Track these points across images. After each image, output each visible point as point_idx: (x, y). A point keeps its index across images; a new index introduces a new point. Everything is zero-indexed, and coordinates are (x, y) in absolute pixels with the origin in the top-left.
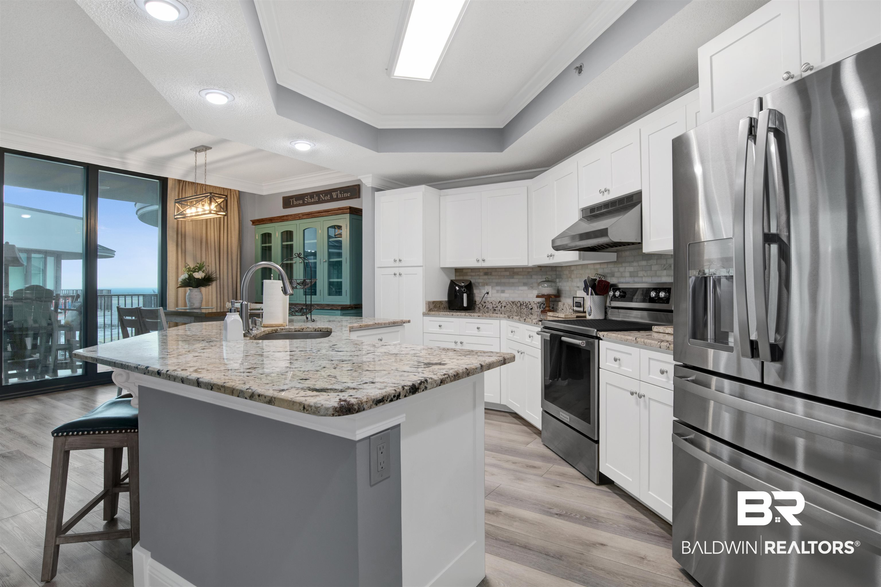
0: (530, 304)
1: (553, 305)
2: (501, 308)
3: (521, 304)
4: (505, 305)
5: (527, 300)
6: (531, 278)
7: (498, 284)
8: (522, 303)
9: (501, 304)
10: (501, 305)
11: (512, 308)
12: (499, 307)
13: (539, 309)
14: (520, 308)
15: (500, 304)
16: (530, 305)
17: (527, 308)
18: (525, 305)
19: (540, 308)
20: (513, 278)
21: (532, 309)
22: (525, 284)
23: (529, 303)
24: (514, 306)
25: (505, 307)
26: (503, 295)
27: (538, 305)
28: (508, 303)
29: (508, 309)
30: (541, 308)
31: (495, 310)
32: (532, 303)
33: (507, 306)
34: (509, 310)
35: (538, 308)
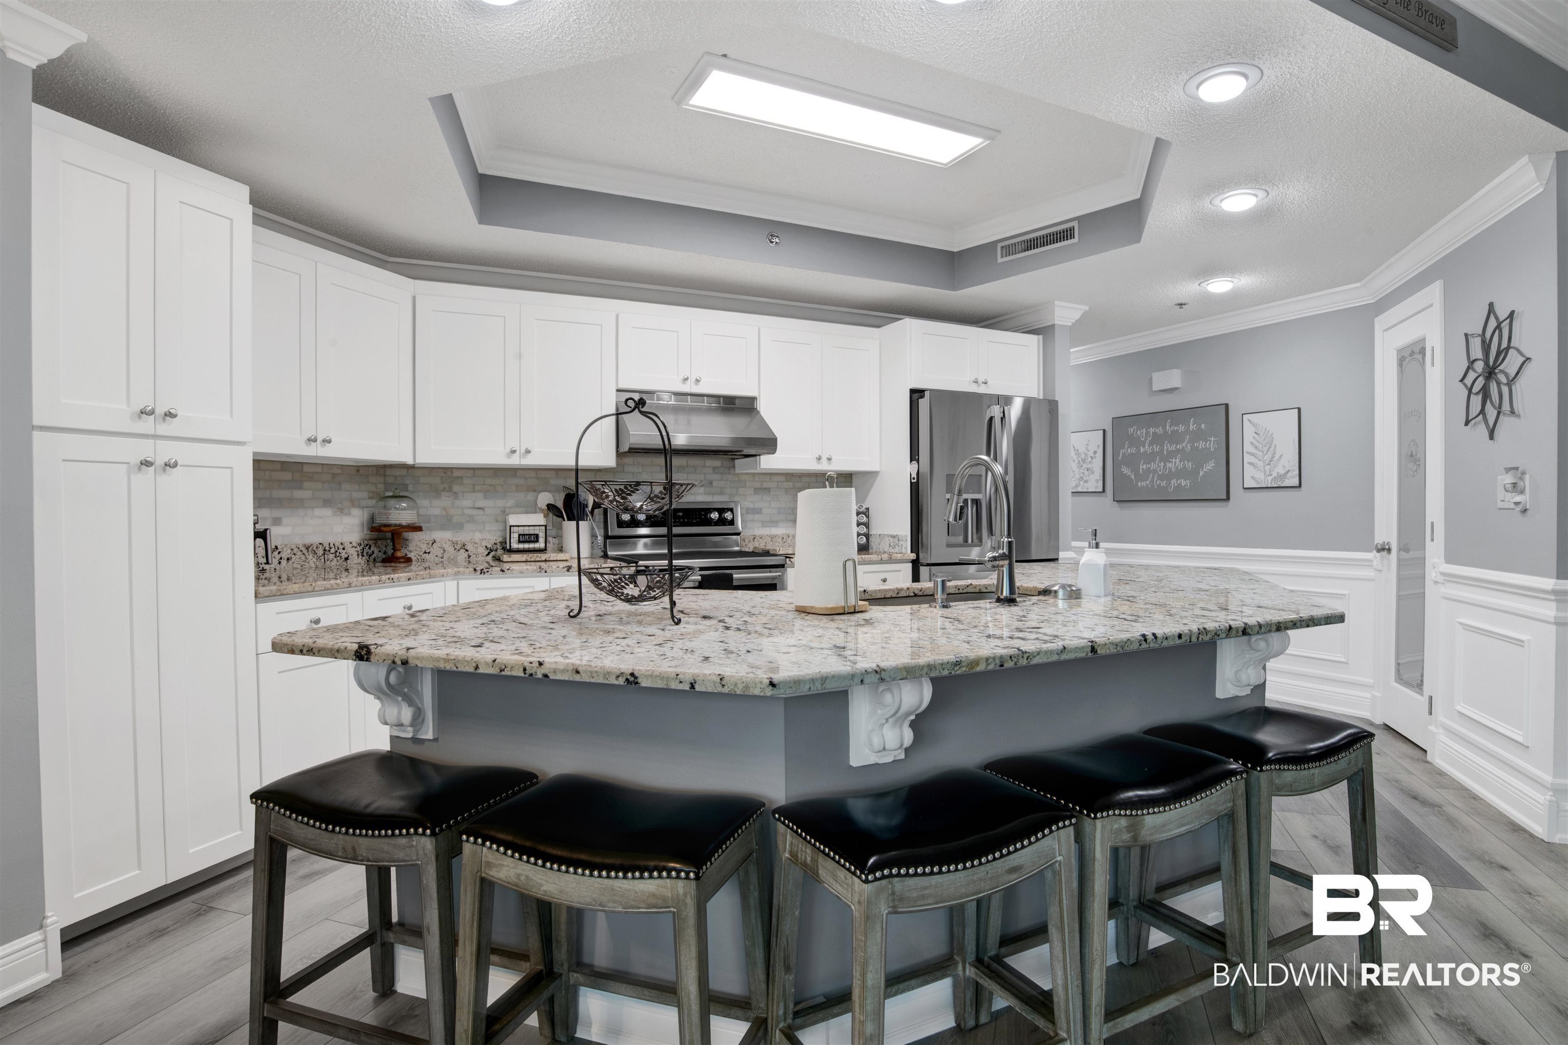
0: (344, 549)
1: (386, 546)
2: (280, 563)
3: (325, 550)
4: (290, 556)
5: (337, 540)
6: (340, 489)
8: (327, 548)
9: (279, 553)
10: (278, 557)
11: (304, 561)
13: (360, 557)
14: (323, 560)
15: (276, 553)
16: (344, 551)
17: (338, 558)
18: (333, 551)
19: (363, 556)
20: (301, 488)
21: (347, 559)
22: (327, 503)
23: (342, 547)
24: (311, 557)
25: (288, 559)
27: (359, 549)
28: (296, 550)
29: (295, 565)
30: (365, 554)
32: (348, 546)
33: (293, 556)
34: (299, 566)
35: (358, 555)
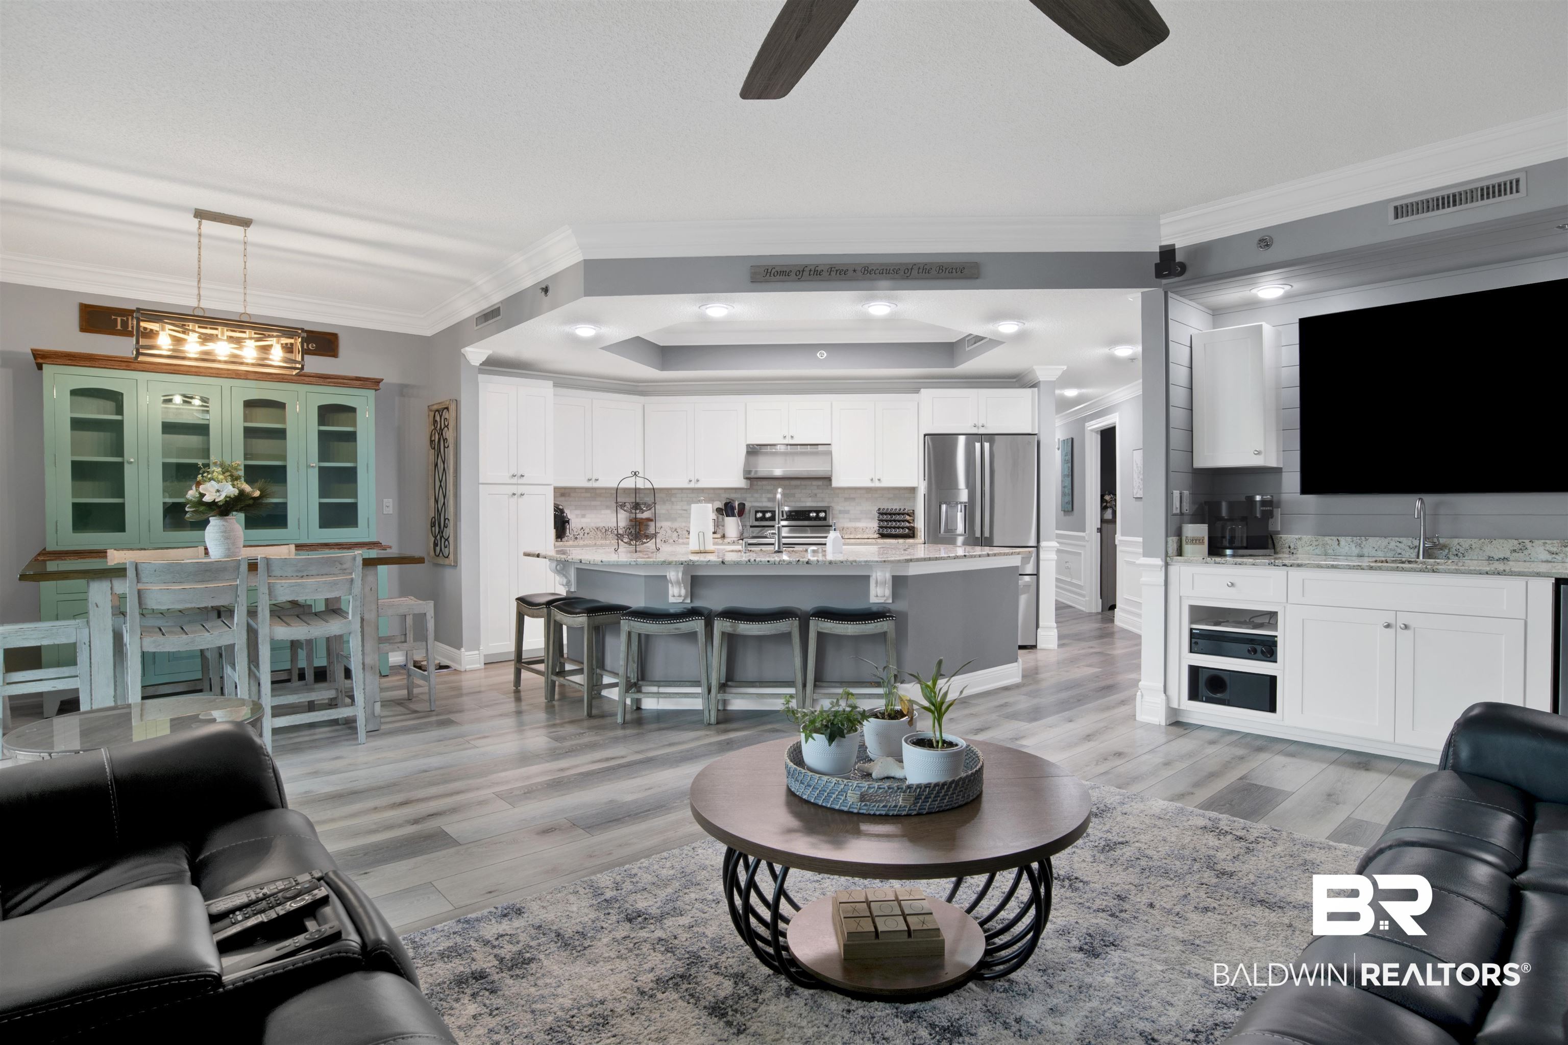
2: (584, 535)
3: (606, 530)
5: (613, 526)
7: (577, 508)
11: (596, 535)
12: (582, 534)
14: (605, 535)
15: (582, 530)
16: (617, 531)
18: (611, 531)
20: (595, 500)
22: (608, 507)
24: (599, 533)
25: (588, 534)
26: (583, 520)
27: (625, 531)
28: (592, 530)
30: (628, 533)
31: (576, 538)
32: (619, 529)
33: (590, 532)
34: (593, 537)
35: (624, 534)
